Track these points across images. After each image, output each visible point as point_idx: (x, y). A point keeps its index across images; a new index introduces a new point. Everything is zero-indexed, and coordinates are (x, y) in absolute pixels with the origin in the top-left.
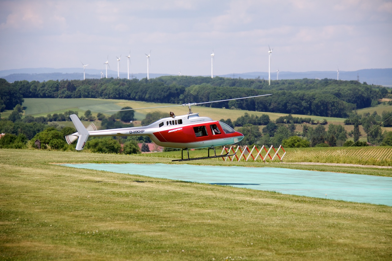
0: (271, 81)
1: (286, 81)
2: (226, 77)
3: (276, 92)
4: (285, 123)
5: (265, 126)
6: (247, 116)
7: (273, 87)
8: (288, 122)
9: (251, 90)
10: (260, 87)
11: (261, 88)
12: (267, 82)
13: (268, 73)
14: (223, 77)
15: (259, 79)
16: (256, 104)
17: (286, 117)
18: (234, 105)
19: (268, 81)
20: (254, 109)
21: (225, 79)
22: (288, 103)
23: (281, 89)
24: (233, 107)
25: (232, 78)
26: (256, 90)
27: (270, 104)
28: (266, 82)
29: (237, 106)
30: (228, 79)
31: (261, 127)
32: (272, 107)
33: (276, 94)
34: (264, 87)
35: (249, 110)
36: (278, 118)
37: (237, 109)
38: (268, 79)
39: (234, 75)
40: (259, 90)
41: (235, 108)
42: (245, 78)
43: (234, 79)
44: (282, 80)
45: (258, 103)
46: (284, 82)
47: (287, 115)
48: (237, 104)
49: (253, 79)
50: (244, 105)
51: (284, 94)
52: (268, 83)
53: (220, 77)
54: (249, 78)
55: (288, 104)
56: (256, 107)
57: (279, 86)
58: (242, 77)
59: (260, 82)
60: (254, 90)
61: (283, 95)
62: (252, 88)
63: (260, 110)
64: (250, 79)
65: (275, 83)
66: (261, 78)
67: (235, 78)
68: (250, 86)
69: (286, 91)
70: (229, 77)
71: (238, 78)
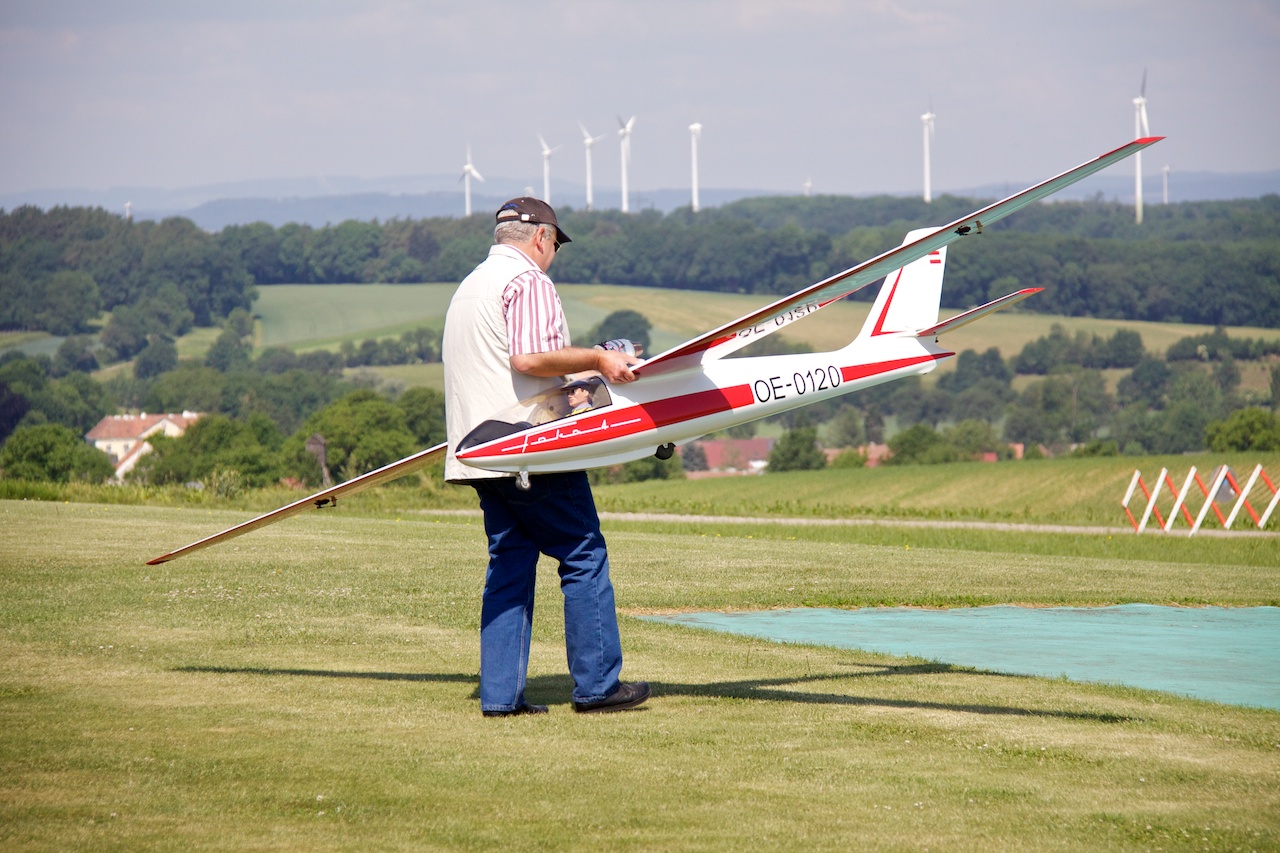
0: (1146, 208)
1: (1200, 205)
2: (977, 196)
3: (1166, 245)
4: (1200, 358)
5: (1128, 372)
6: (1057, 335)
7: (1152, 229)
8: (1213, 356)
9: (1074, 244)
10: (1102, 231)
11: (1108, 235)
12: (1130, 211)
13: (1134, 179)
14: (966, 195)
15: (1100, 201)
16: (1092, 292)
17: (1205, 340)
19: (1134, 207)
21: (973, 202)
22: (1210, 284)
23: (1182, 237)
26: (1089, 242)
27: (1144, 291)
28: (1126, 211)
31: (1113, 377)
32: (1149, 301)
33: (1164, 253)
34: (1119, 230)
35: (1068, 313)
36: (1174, 341)
37: (1021, 312)
38: (1135, 200)
40: (1102, 241)
41: (1015, 310)
44: (1184, 203)
45: (1099, 287)
46: (1189, 211)
47: (1210, 330)
49: (1076, 202)
50: (1048, 297)
51: (1196, 253)
52: (1135, 216)
53: (957, 195)
55: (1209, 291)
56: (1093, 302)
57: (1171, 226)
59: (1103, 211)
60: (1082, 243)
61: (1193, 259)
62: (1076, 233)
64: (1067, 204)
65: (1159, 214)
66: (1108, 199)
68: (1067, 227)
69: (1201, 243)
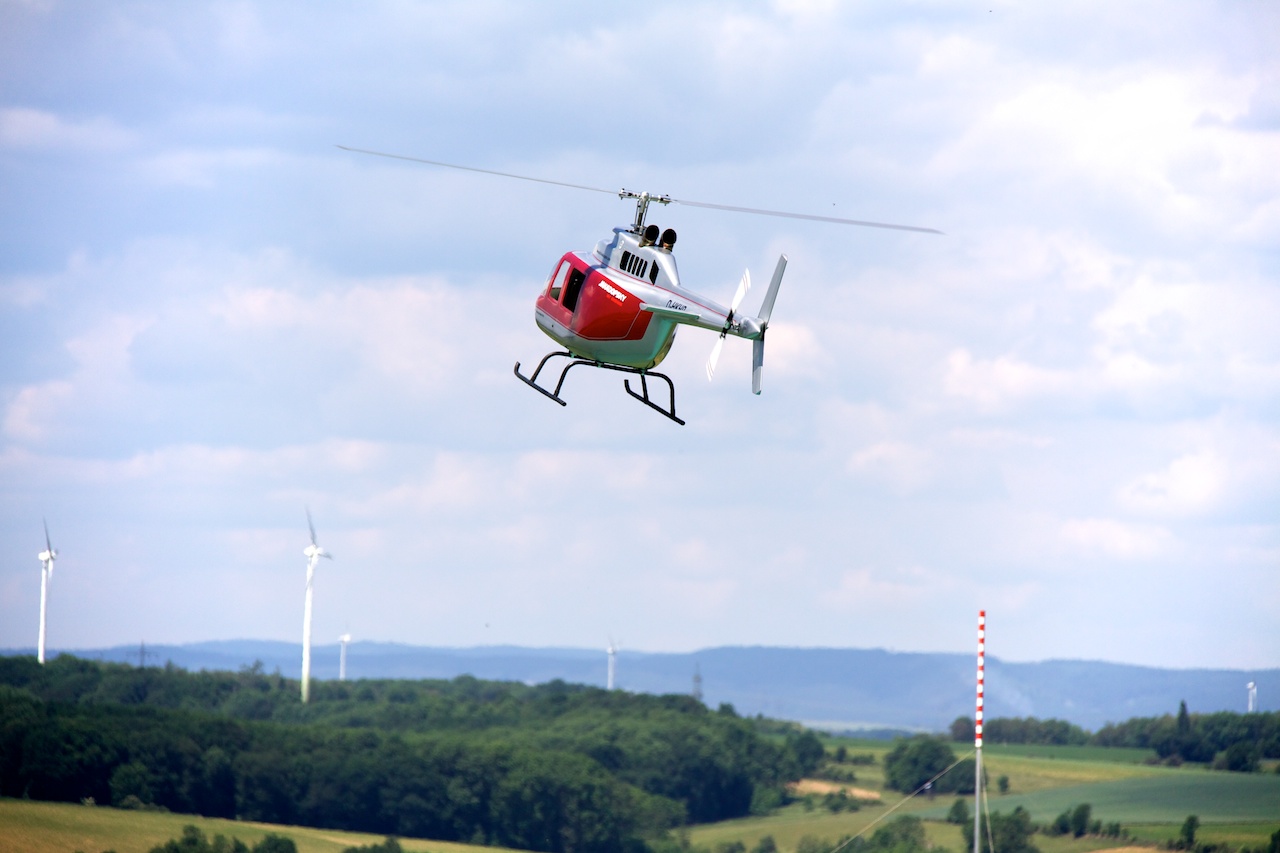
0: (313, 684)
1: (380, 684)
2: (106, 659)
3: (336, 732)
6: (192, 840)
7: (319, 711)
9: (220, 724)
10: (261, 710)
11: (267, 715)
12: (294, 686)
13: (300, 648)
14: (91, 658)
15: (258, 672)
16: (240, 786)
18: (136, 791)
19: (299, 683)
20: (228, 812)
21: (102, 668)
22: (385, 784)
23: (355, 723)
24: (132, 798)
25: (135, 663)
26: (240, 723)
27: (304, 789)
28: (289, 687)
29: (151, 796)
30: (117, 671)
32: (309, 802)
33: (331, 742)
34: (280, 710)
35: (208, 812)
37: (150, 810)
38: (301, 674)
39: (143, 651)
40: (256, 723)
41: (142, 805)
42: (194, 668)
43: (141, 670)
44: (362, 682)
45: (248, 782)
46: (369, 691)
47: (380, 840)
48: (152, 784)
49: (230, 673)
50: (183, 790)
51: (370, 743)
52: (300, 693)
53: (80, 657)
54: (212, 667)
55: (384, 792)
56: (240, 799)
57: (344, 708)
58: (180, 663)
59: (263, 685)
60: (231, 724)
61: (366, 751)
62: (226, 710)
63: (259, 812)
64: (218, 674)
65: (329, 693)
66: (268, 670)
67: (149, 663)
68: (215, 703)
69: (378, 732)
70: (118, 660)
71: (160, 663)
